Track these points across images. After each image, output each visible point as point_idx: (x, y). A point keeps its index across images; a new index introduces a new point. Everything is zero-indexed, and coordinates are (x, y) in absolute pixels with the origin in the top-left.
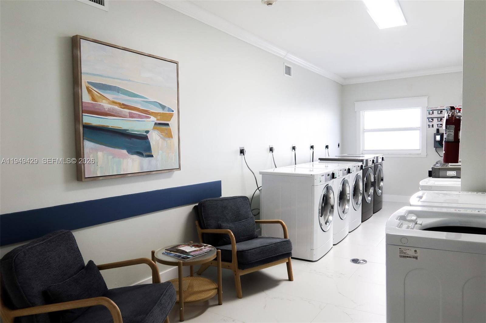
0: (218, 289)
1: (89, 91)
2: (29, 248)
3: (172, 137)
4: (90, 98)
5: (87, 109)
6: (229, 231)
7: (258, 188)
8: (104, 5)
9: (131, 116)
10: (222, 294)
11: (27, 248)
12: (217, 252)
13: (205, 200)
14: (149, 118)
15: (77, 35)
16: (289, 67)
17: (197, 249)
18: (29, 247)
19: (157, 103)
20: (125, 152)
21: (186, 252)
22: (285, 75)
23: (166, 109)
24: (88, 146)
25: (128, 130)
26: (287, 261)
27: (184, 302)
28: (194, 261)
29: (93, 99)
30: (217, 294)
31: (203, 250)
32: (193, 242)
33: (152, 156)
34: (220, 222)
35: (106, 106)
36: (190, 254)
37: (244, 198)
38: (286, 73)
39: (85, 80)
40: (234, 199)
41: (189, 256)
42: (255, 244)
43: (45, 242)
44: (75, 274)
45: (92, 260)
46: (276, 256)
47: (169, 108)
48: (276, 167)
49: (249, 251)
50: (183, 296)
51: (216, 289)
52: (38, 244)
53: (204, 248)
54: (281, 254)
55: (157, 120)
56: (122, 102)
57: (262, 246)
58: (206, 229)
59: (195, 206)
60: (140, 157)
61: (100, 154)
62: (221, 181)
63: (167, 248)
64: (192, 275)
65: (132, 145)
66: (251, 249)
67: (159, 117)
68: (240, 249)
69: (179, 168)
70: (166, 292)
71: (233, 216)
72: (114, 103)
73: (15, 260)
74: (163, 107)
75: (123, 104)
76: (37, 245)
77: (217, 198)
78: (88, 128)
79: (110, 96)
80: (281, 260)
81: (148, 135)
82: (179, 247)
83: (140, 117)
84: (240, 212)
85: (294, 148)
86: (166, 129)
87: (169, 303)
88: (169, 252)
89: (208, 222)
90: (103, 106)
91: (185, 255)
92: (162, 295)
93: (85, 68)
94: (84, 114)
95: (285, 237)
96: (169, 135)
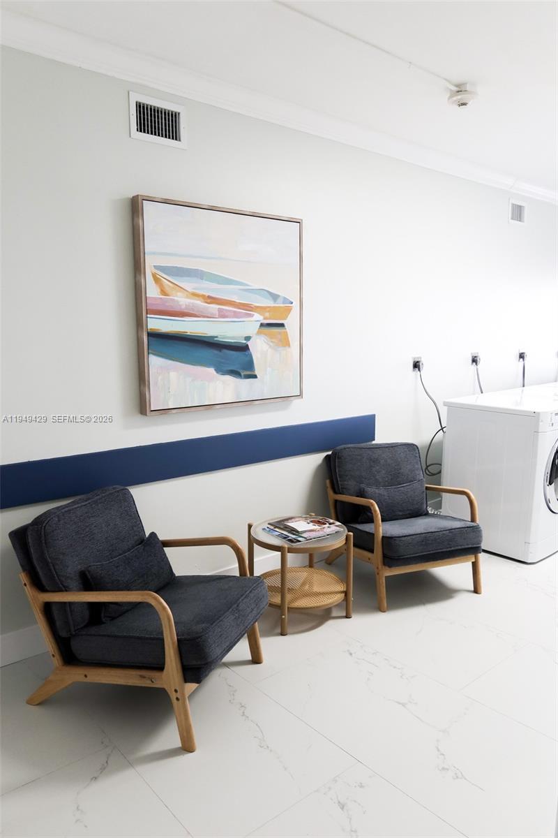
0: (346, 593)
1: (156, 280)
2: (66, 511)
3: (289, 346)
4: (159, 290)
5: (154, 308)
6: (371, 503)
7: (442, 429)
8: (180, 140)
9: (222, 315)
10: (351, 602)
11: (63, 511)
12: (347, 536)
13: (343, 446)
14: (251, 316)
15: (138, 195)
16: (520, 207)
17: (317, 527)
18: (67, 509)
19: (266, 292)
20: (212, 370)
21: (298, 532)
22: (511, 221)
23: (280, 300)
24: (156, 363)
25: (217, 337)
26: (474, 560)
27: (288, 608)
28: (306, 547)
29: (163, 292)
30: (343, 600)
31: (325, 530)
32: (315, 515)
33: (255, 377)
34: (363, 486)
35: (182, 301)
36: (302, 535)
37: (411, 447)
38: (512, 219)
39: (150, 263)
40: (392, 447)
41: (299, 539)
42: (419, 526)
43: (89, 503)
44: (129, 550)
45: (155, 532)
46: (449, 551)
47: (285, 298)
48: (482, 392)
49: (403, 539)
50: (288, 597)
51: (342, 592)
52: (79, 505)
53: (328, 527)
54: (460, 547)
55: (265, 319)
56: (207, 294)
57: (426, 532)
58: (341, 494)
59: (327, 456)
60: (235, 378)
61: (173, 375)
62: (375, 415)
63: (271, 522)
64: (311, 566)
65: (223, 361)
66: (405, 536)
67: (267, 314)
68: (388, 535)
69: (300, 395)
70: (250, 592)
71: (387, 477)
72: (195, 295)
73: (45, 527)
74: (275, 297)
75: (209, 297)
76: (78, 507)
77: (363, 445)
78: (155, 336)
79: (189, 285)
80: (462, 557)
81: (249, 343)
82: (290, 521)
83: (236, 315)
84: (400, 469)
85: (522, 356)
86: (280, 333)
87: (253, 610)
88: (272, 527)
89: (346, 483)
90: (178, 301)
91: (294, 536)
92: (242, 596)
93: (150, 245)
94: (148, 316)
95: (473, 520)
96: (286, 343)
